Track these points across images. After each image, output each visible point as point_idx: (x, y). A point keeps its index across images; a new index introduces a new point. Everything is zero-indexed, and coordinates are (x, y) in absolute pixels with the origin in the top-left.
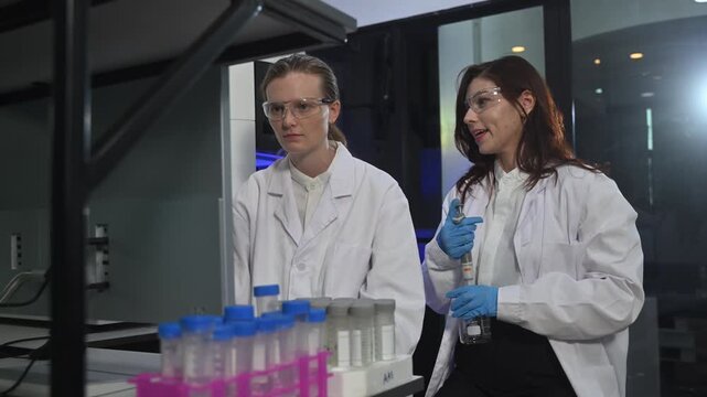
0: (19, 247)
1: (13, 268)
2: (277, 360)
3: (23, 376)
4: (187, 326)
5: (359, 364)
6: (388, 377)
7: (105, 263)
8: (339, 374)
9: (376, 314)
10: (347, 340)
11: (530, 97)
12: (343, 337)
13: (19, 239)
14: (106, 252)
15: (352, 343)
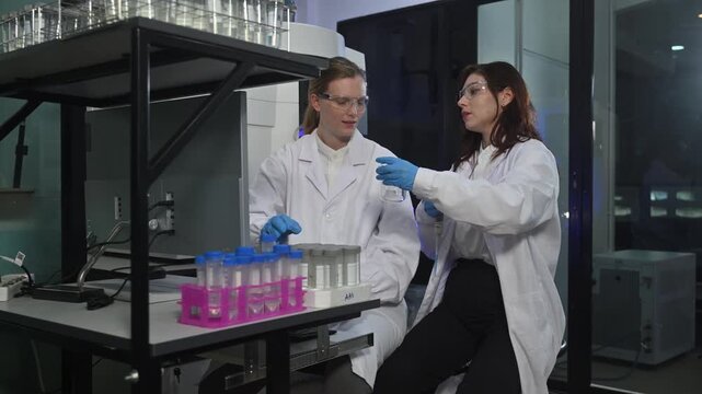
0: (120, 205)
1: (116, 218)
2: (268, 280)
3: (121, 288)
4: (207, 257)
5: (328, 287)
6: (350, 296)
7: (172, 217)
8: (313, 293)
9: (344, 255)
10: (322, 271)
11: (510, 92)
12: (320, 269)
13: (119, 199)
14: (173, 210)
15: (325, 273)
